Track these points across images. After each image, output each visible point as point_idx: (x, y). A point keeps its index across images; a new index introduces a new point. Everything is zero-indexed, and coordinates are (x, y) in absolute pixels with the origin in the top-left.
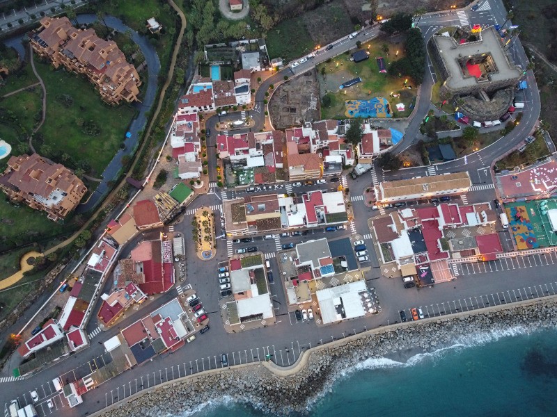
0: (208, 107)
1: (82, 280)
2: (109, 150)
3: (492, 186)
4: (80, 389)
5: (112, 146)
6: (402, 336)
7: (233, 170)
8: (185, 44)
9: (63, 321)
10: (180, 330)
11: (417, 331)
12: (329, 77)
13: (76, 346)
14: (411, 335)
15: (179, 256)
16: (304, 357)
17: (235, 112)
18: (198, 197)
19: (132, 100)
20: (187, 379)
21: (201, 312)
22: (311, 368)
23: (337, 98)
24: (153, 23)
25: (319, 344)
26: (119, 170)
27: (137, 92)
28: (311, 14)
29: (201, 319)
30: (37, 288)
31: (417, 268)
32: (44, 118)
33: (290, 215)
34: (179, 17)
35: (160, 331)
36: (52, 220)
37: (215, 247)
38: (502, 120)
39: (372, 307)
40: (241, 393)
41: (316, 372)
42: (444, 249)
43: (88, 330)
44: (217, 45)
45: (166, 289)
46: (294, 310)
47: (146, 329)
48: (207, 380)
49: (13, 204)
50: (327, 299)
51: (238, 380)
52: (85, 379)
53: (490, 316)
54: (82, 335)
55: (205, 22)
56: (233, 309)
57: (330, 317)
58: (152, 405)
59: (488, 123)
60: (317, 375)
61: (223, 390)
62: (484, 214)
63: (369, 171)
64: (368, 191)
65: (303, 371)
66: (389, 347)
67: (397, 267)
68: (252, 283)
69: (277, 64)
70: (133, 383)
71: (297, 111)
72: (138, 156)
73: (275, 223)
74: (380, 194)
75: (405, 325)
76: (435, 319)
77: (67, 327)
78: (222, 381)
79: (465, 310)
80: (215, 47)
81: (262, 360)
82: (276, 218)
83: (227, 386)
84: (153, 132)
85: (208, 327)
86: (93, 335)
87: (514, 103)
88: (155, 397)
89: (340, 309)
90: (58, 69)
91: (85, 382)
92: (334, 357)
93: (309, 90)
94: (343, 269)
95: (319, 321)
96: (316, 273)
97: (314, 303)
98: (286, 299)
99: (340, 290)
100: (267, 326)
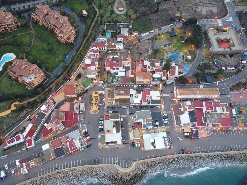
0: (103, 48)
1: (37, 116)
2: (57, 62)
3: (229, 96)
4: (28, 166)
5: (59, 60)
6: (181, 161)
7: (111, 76)
8: (97, 22)
9: (25, 134)
10: (78, 145)
11: (189, 159)
12: (158, 41)
13: (29, 146)
14: (186, 160)
15: (82, 111)
16: (134, 164)
17: (115, 52)
18: (94, 86)
19: (71, 42)
20: (78, 168)
21: (88, 137)
22: (136, 170)
23: (161, 51)
24: (84, 12)
25: (142, 159)
26: (61, 71)
27: (74, 39)
28: (153, 15)
29: (88, 141)
30: (16, 118)
31: (191, 129)
32: (32, 46)
33: (134, 98)
34: (96, 11)
35: (68, 144)
36: (28, 89)
37: (98, 109)
38: (235, 68)
39: (169, 145)
40: (102, 178)
41: (139, 172)
42: (204, 121)
43: (36, 139)
44: (111, 23)
45: (74, 125)
46: (132, 142)
47: (62, 142)
48: (87, 170)
49: (12, 80)
50: (148, 138)
51: (102, 172)
52: (31, 162)
53: (224, 156)
54: (33, 141)
55: (107, 14)
56: (104, 138)
57: (148, 147)
58: (60, 178)
59: (229, 68)
60: (139, 174)
61: (94, 176)
62: (225, 108)
63: (172, 83)
64: (171, 92)
65: (133, 171)
66: (175, 165)
67: (182, 128)
68: (113, 127)
69: (136, 34)
70: (52, 167)
71: (143, 54)
72: (70, 66)
73: (127, 101)
74: (177, 94)
75: (183, 155)
76: (198, 154)
77: (26, 137)
78: (94, 171)
79: (213, 152)
80: (110, 24)
81: (114, 163)
82: (128, 99)
83: (96, 174)
84: (78, 56)
85: (91, 145)
86: (37, 142)
87: (241, 60)
88: (62, 175)
89: (153, 144)
90: (41, 26)
91: (30, 163)
92: (148, 166)
93: (149, 46)
94: (156, 126)
95: (143, 149)
96: (144, 125)
97: (141, 140)
98: (128, 136)
99: (154, 135)
100: (118, 148)
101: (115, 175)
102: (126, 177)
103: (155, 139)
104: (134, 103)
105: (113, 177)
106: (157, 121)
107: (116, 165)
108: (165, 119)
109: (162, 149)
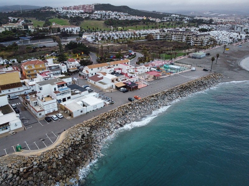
31: (124, 83)
33: (29, 82)
64: (80, 76)
81: (11, 153)
82: (17, 83)
94: (77, 93)
95: (69, 118)
96: (56, 92)
97: (61, 112)
98: (34, 116)
99: (79, 99)
100: (16, 132)
101: (20, 167)
102: (51, 157)
103: (84, 100)
104: (30, 85)
105: (14, 174)
106: (75, 91)
107: (18, 152)
108: (87, 88)
109: (102, 107)
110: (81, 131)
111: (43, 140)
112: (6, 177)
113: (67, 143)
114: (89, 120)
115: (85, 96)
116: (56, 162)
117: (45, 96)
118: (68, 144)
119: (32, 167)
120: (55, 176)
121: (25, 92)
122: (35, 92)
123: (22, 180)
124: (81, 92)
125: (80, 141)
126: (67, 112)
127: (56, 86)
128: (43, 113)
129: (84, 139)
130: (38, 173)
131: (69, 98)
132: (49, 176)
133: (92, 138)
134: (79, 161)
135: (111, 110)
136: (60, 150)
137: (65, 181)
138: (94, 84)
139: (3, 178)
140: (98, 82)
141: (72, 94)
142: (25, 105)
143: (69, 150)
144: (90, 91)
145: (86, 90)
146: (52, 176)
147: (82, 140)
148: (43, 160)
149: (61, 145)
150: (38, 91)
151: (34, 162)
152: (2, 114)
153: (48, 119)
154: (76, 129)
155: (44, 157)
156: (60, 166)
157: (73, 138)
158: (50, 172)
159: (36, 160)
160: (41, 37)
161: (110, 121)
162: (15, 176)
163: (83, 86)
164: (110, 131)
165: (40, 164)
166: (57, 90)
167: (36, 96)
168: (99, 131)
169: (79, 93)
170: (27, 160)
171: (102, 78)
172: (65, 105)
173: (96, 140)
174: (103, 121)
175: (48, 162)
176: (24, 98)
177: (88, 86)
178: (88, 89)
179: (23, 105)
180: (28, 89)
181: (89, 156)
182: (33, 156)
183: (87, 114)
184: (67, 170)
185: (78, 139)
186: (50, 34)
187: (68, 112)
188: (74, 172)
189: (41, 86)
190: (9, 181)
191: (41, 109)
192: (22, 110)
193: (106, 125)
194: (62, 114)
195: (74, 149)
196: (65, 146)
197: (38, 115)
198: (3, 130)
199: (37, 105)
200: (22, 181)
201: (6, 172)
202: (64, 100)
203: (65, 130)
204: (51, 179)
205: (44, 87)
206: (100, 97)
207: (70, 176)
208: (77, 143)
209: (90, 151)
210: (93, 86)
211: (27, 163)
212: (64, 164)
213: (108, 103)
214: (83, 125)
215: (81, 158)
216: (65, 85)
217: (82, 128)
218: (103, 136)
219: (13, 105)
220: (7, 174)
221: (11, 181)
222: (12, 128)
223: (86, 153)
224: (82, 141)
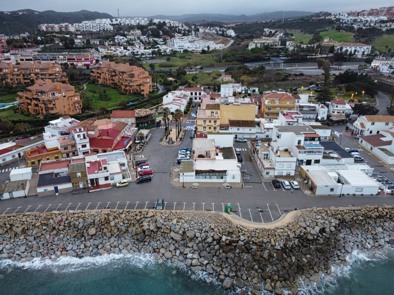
0: (198, 93)
1: (32, 138)
43: (4, 167)
46: (270, 180)
64: (347, 129)
74: (362, 125)
81: (219, 211)
82: (250, 121)
86: (5, 170)
94: (333, 158)
95: (308, 192)
96: (299, 147)
97: (298, 179)
98: (258, 173)
99: (333, 167)
100: (231, 187)
101: (224, 233)
102: (265, 241)
103: (342, 172)
104: (266, 127)
105: (214, 240)
106: (331, 153)
107: (226, 214)
108: (353, 153)
109: (372, 195)
110: (322, 221)
111: (261, 211)
112: (205, 239)
113: (293, 230)
114: (341, 208)
115: (347, 165)
116: (269, 250)
117: (282, 149)
118: (294, 232)
119: (237, 242)
120: (263, 270)
121: (257, 136)
122: (270, 139)
123: (221, 251)
124: (340, 157)
125: (315, 236)
126: (307, 183)
127: (302, 138)
128: (272, 173)
129: (323, 235)
130: (242, 253)
131: (317, 162)
132: (255, 265)
133: (337, 240)
134: (304, 265)
135: (390, 206)
136: (280, 236)
137: (275, 284)
138: (370, 150)
139: (202, 238)
140: (380, 149)
141: (324, 157)
142: (252, 153)
143: (293, 242)
144: (358, 161)
145: (352, 156)
146: (259, 268)
147: (318, 236)
148: (253, 239)
149: (283, 229)
150: (274, 139)
151: (241, 236)
152: (223, 158)
153: (276, 184)
154: (314, 215)
155: (255, 234)
156: (274, 259)
157: (305, 226)
158: (257, 260)
159: (244, 234)
160: (301, 60)
161: (382, 224)
162: (215, 242)
163: (346, 149)
164: (377, 242)
165: (248, 242)
166: (302, 144)
167: (269, 145)
168: (354, 233)
169: (337, 158)
170: (234, 229)
171: (389, 143)
172: (308, 170)
173: (344, 247)
174: (368, 220)
175: (259, 245)
176: (253, 144)
177: (357, 151)
178: (355, 156)
179: (250, 153)
180: (262, 133)
181: (323, 267)
182: (241, 228)
183: (340, 196)
184: (282, 270)
185: (313, 232)
186: (315, 55)
187: (310, 183)
188: (291, 279)
189: (280, 133)
190: (207, 245)
191: (271, 165)
192: (246, 160)
193: (370, 229)
194: (299, 182)
195: (302, 245)
196: (289, 233)
197: (264, 174)
198: (217, 178)
199: (267, 158)
200: (220, 253)
201: (207, 232)
202: (309, 163)
203: (296, 209)
204: (256, 271)
205: (284, 135)
206: (374, 176)
207: (283, 282)
208: (310, 237)
209: (328, 259)
210: (365, 152)
211: (232, 233)
212: (281, 259)
213: (389, 191)
214: (329, 212)
215: (309, 264)
216: (316, 139)
217: (325, 217)
218: (360, 246)
219: (238, 150)
220: (207, 236)
221: (209, 246)
222: (229, 179)
223: (319, 259)
224: (319, 238)
